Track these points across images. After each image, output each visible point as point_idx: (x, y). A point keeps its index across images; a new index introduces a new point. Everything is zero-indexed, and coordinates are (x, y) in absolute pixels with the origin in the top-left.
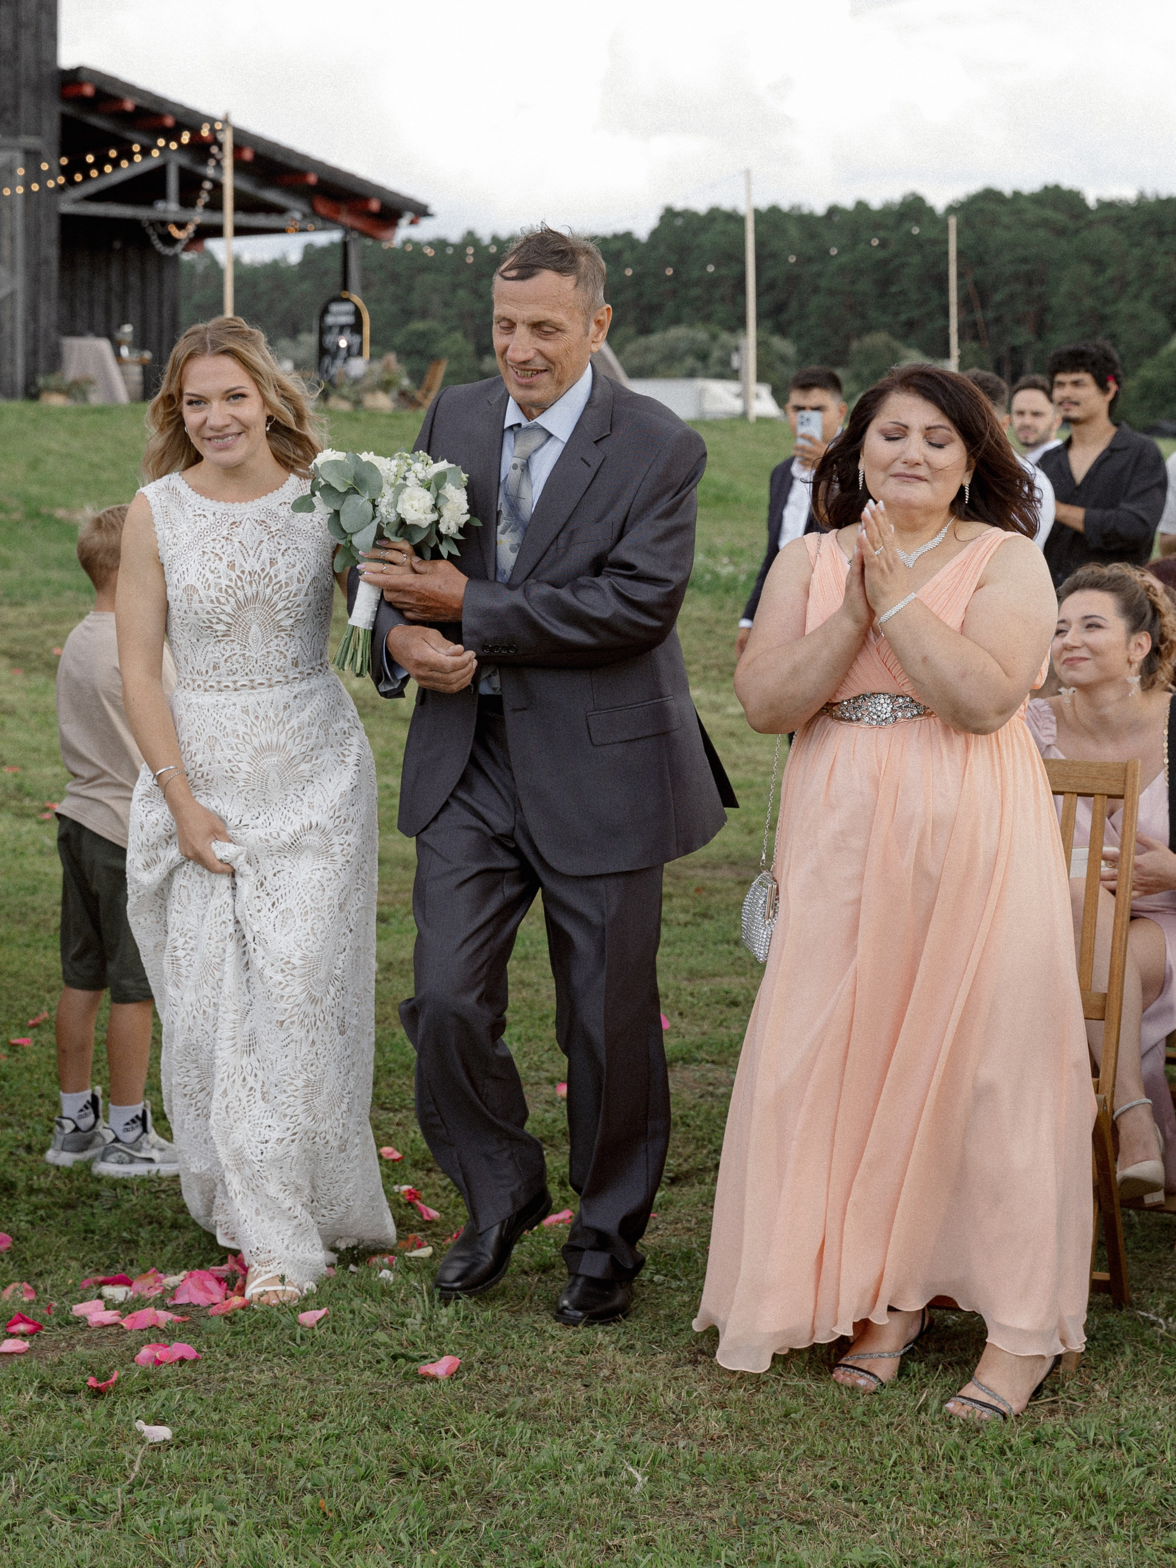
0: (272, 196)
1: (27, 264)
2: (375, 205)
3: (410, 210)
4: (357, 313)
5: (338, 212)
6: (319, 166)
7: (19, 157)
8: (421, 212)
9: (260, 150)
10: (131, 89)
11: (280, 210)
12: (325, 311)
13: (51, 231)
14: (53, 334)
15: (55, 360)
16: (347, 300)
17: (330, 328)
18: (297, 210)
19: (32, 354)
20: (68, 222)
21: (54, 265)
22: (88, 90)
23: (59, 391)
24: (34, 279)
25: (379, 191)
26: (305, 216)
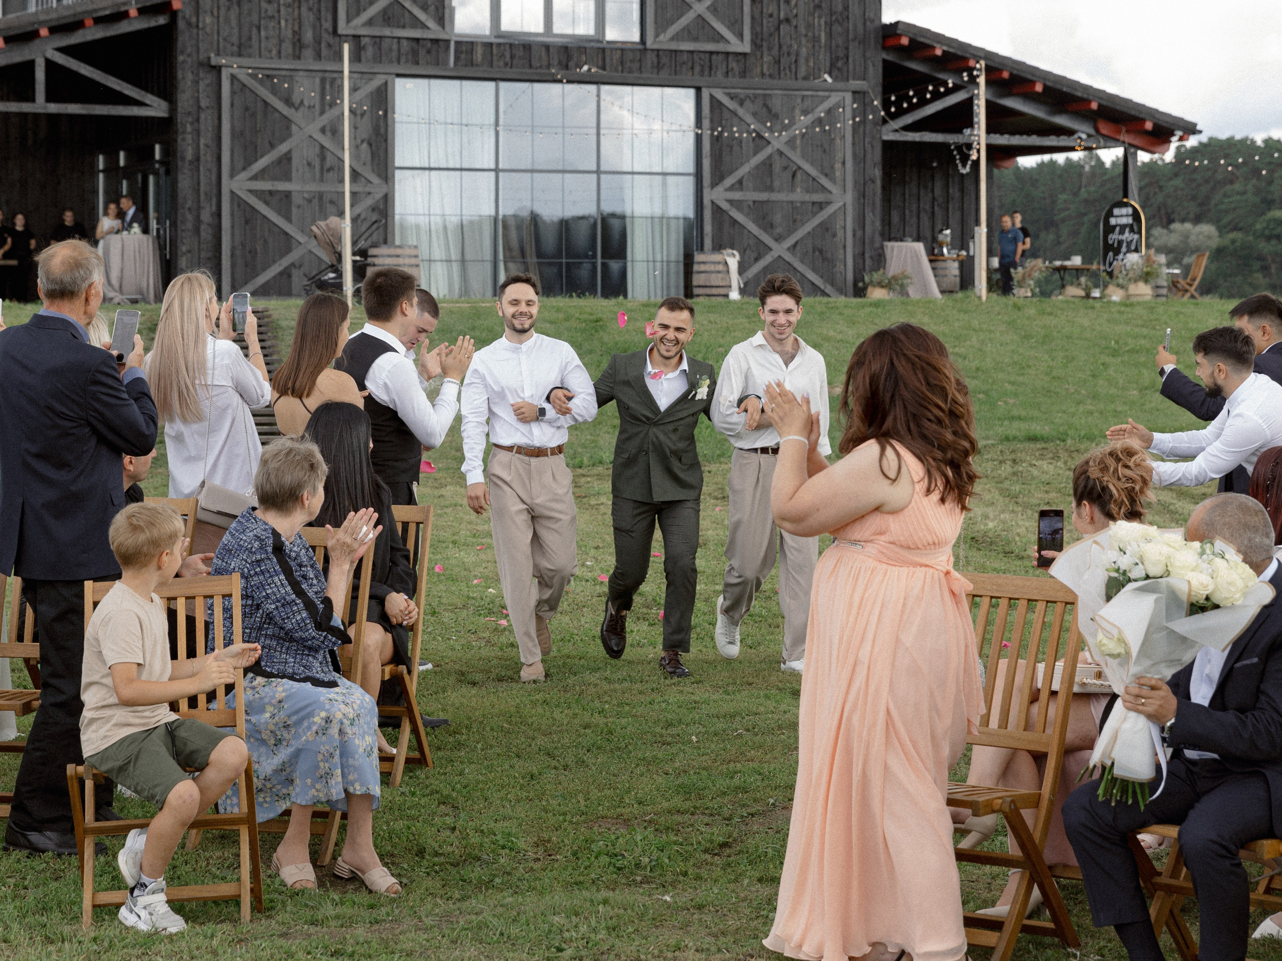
0: (1062, 120)
1: (856, 182)
2: (1149, 126)
3: (1180, 128)
4: (1136, 216)
5: (1119, 132)
6: (1101, 94)
7: (849, 97)
8: (1190, 129)
9: (1049, 84)
10: (940, 38)
11: (1070, 132)
12: (1110, 214)
13: (876, 154)
14: (878, 238)
15: (880, 260)
16: (1126, 205)
17: (1114, 227)
18: (1083, 130)
19: (860, 256)
20: (889, 147)
21: (879, 183)
22: (905, 41)
23: (881, 285)
24: (862, 195)
25: (1153, 113)
26: (1089, 136)
